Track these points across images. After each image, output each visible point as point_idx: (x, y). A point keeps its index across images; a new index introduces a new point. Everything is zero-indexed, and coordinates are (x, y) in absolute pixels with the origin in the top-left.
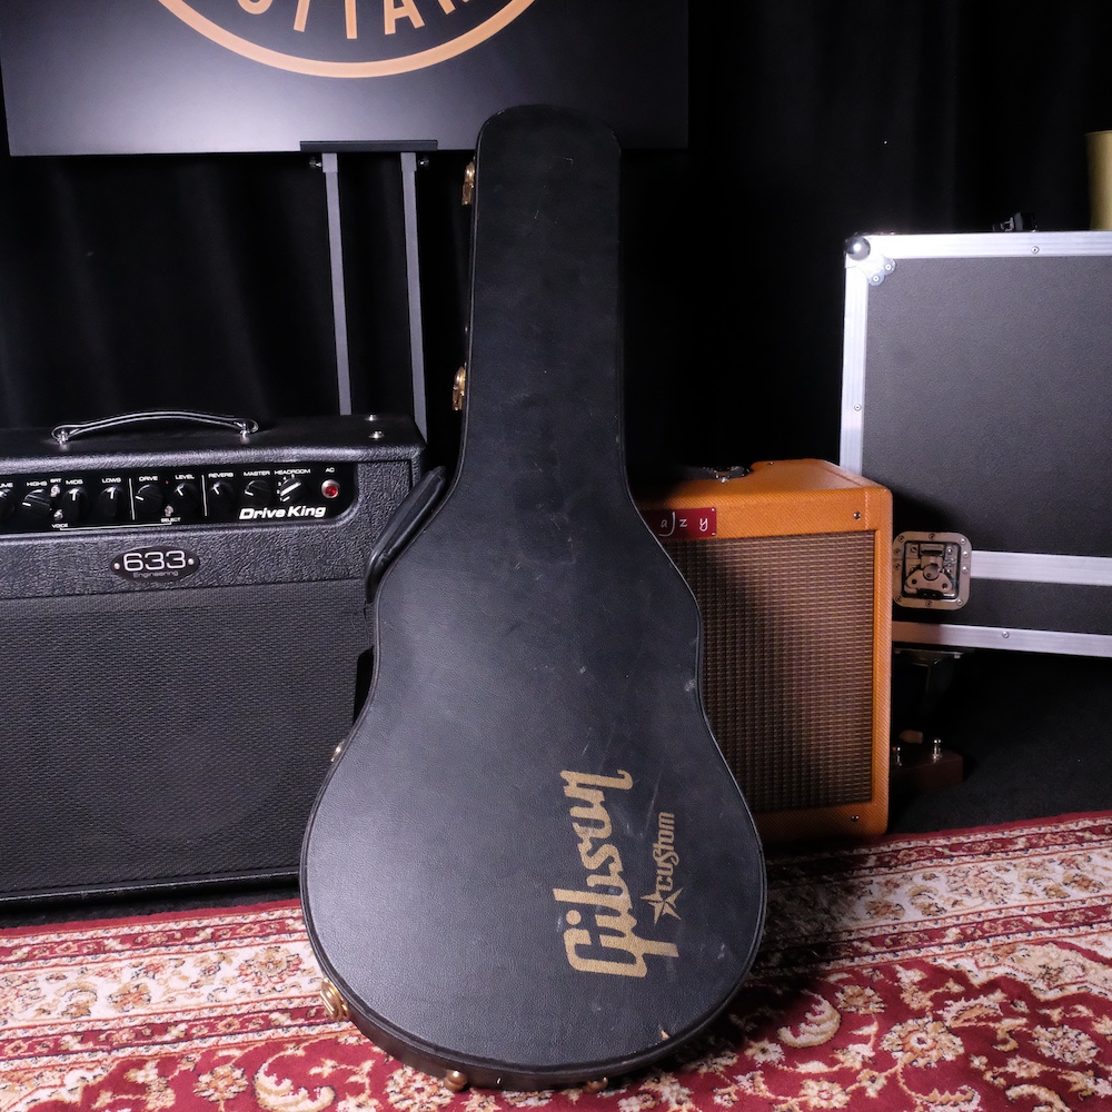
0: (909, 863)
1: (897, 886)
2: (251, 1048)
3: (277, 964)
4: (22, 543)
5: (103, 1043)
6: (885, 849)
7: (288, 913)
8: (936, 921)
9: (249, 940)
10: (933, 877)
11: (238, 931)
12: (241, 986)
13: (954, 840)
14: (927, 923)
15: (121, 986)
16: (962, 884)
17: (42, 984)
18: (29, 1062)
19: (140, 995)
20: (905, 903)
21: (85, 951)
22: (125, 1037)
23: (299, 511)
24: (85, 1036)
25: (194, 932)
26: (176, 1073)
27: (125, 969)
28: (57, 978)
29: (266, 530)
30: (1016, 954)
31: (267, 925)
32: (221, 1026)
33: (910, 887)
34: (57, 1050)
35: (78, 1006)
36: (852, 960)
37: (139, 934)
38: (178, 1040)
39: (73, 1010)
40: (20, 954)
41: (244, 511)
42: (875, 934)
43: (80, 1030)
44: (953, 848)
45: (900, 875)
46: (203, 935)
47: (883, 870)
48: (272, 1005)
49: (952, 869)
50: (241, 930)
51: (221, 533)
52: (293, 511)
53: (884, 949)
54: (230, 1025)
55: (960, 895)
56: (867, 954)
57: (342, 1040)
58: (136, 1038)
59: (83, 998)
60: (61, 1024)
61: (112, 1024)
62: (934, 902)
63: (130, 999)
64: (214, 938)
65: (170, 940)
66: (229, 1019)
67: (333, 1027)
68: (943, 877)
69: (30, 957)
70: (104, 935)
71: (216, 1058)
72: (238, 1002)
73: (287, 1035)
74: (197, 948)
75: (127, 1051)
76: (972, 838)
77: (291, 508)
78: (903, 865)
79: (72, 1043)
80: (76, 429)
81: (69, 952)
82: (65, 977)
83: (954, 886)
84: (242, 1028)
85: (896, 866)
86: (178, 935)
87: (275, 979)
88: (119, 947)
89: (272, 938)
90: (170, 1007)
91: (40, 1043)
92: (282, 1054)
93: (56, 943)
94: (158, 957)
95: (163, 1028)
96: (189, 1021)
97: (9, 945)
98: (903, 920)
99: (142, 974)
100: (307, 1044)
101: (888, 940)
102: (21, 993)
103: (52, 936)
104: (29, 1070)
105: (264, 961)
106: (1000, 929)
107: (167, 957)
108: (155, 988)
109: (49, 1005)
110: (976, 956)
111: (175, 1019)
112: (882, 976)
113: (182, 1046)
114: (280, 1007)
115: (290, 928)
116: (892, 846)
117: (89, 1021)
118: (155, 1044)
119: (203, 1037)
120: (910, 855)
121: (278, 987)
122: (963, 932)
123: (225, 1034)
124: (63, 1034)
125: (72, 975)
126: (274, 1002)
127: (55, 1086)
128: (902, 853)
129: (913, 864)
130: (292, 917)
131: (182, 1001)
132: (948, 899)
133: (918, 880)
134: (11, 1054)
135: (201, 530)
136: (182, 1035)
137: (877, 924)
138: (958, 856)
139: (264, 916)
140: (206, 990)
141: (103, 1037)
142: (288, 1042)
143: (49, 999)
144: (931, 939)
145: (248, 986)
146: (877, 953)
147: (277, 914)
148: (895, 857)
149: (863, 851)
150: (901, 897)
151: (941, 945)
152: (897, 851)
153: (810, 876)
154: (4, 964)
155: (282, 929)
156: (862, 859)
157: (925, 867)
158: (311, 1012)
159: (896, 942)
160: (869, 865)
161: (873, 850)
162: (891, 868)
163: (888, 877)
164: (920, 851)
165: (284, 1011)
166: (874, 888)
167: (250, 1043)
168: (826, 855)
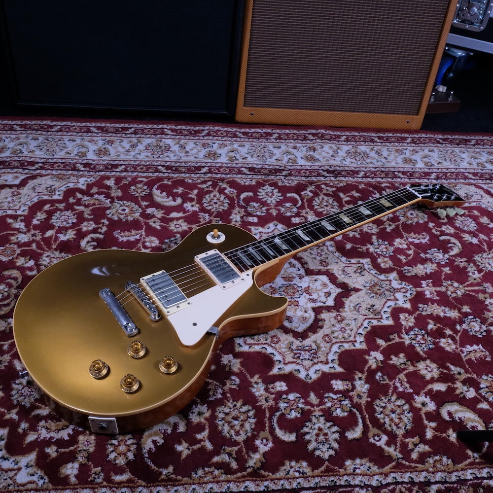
0: (424, 143)
1: (417, 152)
2: (150, 179)
3: (161, 147)
5: (92, 169)
6: (416, 136)
7: (165, 126)
8: (429, 169)
9: (149, 135)
10: (433, 151)
11: (145, 131)
12: (146, 154)
13: (446, 136)
14: (426, 169)
15: (98, 147)
16: (444, 156)
17: (67, 142)
18: (64, 172)
19: (106, 152)
20: (419, 160)
21: (83, 131)
22: (101, 168)
24: (86, 165)
25: (127, 129)
26: (122, 184)
27: (99, 141)
28: (73, 141)
30: (457, 187)
31: (156, 130)
32: (138, 168)
33: (422, 153)
34: (74, 169)
35: (82, 153)
36: (393, 179)
37: (104, 127)
38: (122, 171)
39: (80, 154)
40: (56, 128)
42: (404, 170)
43: (83, 162)
44: (444, 140)
45: (419, 148)
46: (130, 131)
47: (413, 145)
48: (159, 163)
49: (441, 149)
53: (406, 177)
54: (142, 169)
55: (442, 160)
56: (399, 177)
57: (186, 180)
58: (105, 168)
59: (83, 150)
60: (76, 159)
61: (96, 162)
62: (430, 161)
63: (102, 153)
64: (135, 133)
65: (117, 131)
66: (142, 166)
67: (183, 175)
68: (437, 152)
69: (60, 130)
70: (90, 125)
71: (137, 180)
72: (145, 160)
73: (164, 176)
74: (128, 136)
75: (103, 173)
76: (453, 137)
78: (421, 144)
81: (76, 131)
82: (75, 141)
83: (441, 156)
84: (147, 170)
85: (418, 144)
86: (120, 130)
88: (96, 131)
89: (159, 136)
90: (119, 158)
91: (68, 165)
92: (162, 183)
93: (71, 126)
94: (113, 137)
95: (116, 166)
96: (126, 165)
97: (52, 124)
98: (417, 166)
99: (106, 144)
100: (172, 180)
101: (408, 174)
102: (58, 145)
103: (69, 123)
104: (64, 175)
105: (155, 145)
106: (454, 177)
107: (116, 138)
108: (112, 151)
109: (70, 151)
111: (120, 163)
113: (124, 174)
114: (162, 164)
115: (166, 133)
116: (419, 135)
117: (86, 160)
118: (113, 171)
119: (132, 172)
120: (425, 140)
121: (161, 156)
122: (438, 175)
123: (140, 172)
124: (77, 163)
125: (78, 140)
127: (75, 182)
129: (426, 144)
130: (167, 129)
131: (122, 157)
132: (437, 161)
133: (426, 151)
134: (57, 168)
137: (405, 167)
138: (445, 144)
139: (155, 126)
140: (132, 153)
141: (92, 166)
142: (165, 178)
143: (70, 149)
144: (425, 176)
145: (149, 154)
146: (403, 178)
147: (161, 126)
148: (419, 140)
149: (406, 135)
150: (417, 157)
151: (428, 179)
152: (421, 138)
153: (382, 143)
154: (50, 131)
155: (163, 133)
156: (405, 139)
157: (430, 146)
158: (174, 168)
159: (411, 175)
160: (407, 141)
161: (411, 136)
162: (416, 144)
163: (414, 148)
164: (430, 139)
165: (163, 166)
166: (407, 152)
167: (150, 177)
168: (390, 135)
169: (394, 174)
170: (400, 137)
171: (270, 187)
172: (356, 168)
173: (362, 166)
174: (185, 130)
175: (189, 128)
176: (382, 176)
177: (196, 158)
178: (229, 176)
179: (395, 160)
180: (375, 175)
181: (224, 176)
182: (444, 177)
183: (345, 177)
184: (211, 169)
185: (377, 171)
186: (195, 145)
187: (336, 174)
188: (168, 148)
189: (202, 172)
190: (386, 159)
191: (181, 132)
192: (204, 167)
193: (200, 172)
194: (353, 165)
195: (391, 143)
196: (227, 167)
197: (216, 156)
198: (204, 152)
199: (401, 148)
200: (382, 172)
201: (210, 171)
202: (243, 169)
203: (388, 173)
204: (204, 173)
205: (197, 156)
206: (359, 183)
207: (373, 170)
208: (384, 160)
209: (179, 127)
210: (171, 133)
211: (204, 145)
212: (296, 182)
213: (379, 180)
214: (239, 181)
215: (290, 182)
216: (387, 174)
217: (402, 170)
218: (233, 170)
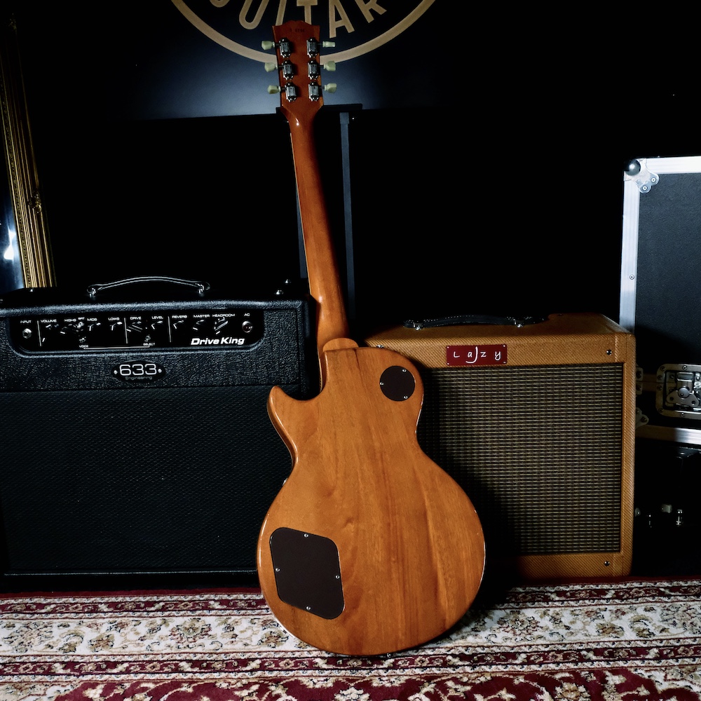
0: (637, 598)
1: (624, 613)
2: (161, 684)
3: (195, 630)
4: (61, 356)
5: (76, 670)
6: (623, 586)
7: (212, 597)
8: (645, 642)
9: (184, 612)
10: (652, 609)
11: (179, 606)
12: (169, 642)
13: (675, 583)
14: (638, 642)
15: (99, 634)
16: (672, 616)
17: (55, 629)
18: (30, 678)
19: (107, 642)
20: (626, 626)
21: (86, 610)
22: (90, 668)
23: (228, 341)
24: (69, 665)
25: (153, 604)
26: (111, 695)
27: (104, 624)
28: (65, 626)
29: (206, 352)
30: (696, 673)
31: (197, 604)
32: (148, 667)
33: (632, 615)
34: (49, 672)
35: (70, 645)
36: (577, 665)
37: (120, 602)
38: (121, 673)
39: (66, 647)
40: (49, 608)
41: (193, 340)
42: (598, 647)
43: (66, 660)
44: (673, 589)
45: (628, 606)
46: (157, 606)
47: (617, 601)
48: (183, 657)
49: (667, 605)
50: (181, 606)
51: (178, 353)
52: (224, 340)
53: (602, 658)
54: (154, 667)
55: (668, 625)
56: (589, 660)
57: (218, 684)
58: (96, 670)
59: (74, 640)
60: (56, 656)
61: (86, 659)
62: (648, 627)
63: (102, 643)
64: (163, 609)
65: (138, 607)
66: (155, 663)
67: (216, 675)
68: (659, 610)
69: (54, 611)
70: (100, 601)
71: (138, 687)
72: (164, 652)
73: (185, 678)
74: (151, 614)
75: (89, 677)
76: (689, 583)
77: (223, 338)
78: (632, 598)
79: (58, 668)
80: (101, 287)
81: (76, 611)
82: (69, 626)
83: (666, 617)
84: (161, 670)
85: (627, 599)
86: (143, 605)
87: (191, 640)
88: (106, 610)
89: (198, 612)
90: (127, 651)
91: (40, 666)
92: (178, 690)
93: (71, 603)
94: (126, 618)
95: (114, 665)
96: (131, 662)
97: (45, 603)
98: (622, 638)
99: (114, 628)
100: (196, 685)
101: (606, 652)
102: (41, 634)
103: (70, 599)
104: (28, 683)
105: (188, 627)
106: (691, 653)
107: (132, 619)
108: (118, 638)
109: (54, 643)
110: (667, 671)
111: (123, 660)
112: (595, 678)
113: (123, 677)
114: (188, 658)
115: (211, 607)
116: (628, 584)
117: (73, 656)
118: (107, 674)
119: (137, 673)
120: (640, 592)
122: (661, 653)
123: (149, 673)
124: (55, 662)
125: (73, 625)
126: (185, 655)
127: (40, 695)
128: (634, 590)
129: (640, 599)
130: (214, 600)
131: (132, 649)
132: (659, 627)
133: (640, 611)
134: (22, 671)
135: (167, 351)
136: (124, 670)
137: (602, 640)
138: (674, 596)
139: (198, 597)
140: (147, 642)
141: (77, 667)
142: (184, 682)
143: (54, 639)
144: (638, 655)
145: (173, 643)
146: (596, 661)
147: (206, 596)
148: (628, 593)
149: (606, 586)
150: (624, 622)
151: (643, 660)
152: (631, 589)
153: (563, 601)
154: (38, 614)
155: (207, 607)
156: (604, 592)
157: (648, 602)
158: (205, 664)
159: (611, 654)
160: (607, 596)
161: (614, 586)
162: (623, 600)
163: (619, 607)
164: (647, 591)
165: (188, 661)
166: (607, 614)
167: (161, 680)
168: (578, 587)
169: (580, 655)
170: (595, 590)
171: (356, 691)
172: (513, 648)
173: (523, 643)
174: (241, 600)
175: (249, 596)
176: (558, 660)
177: (246, 645)
178: (291, 673)
179: (584, 629)
180: (545, 659)
181: (283, 674)
182: (673, 654)
183: (491, 665)
184: (265, 662)
185: (549, 652)
186: (250, 624)
187: (475, 662)
188: (205, 632)
189: (248, 668)
190: (568, 628)
191: (235, 605)
192: (253, 660)
193: (244, 669)
194: (509, 643)
195: (578, 600)
196: (292, 659)
197: (280, 639)
198: (262, 633)
199: (595, 608)
200: (559, 652)
201: (262, 667)
202: (318, 660)
203: (569, 654)
204: (252, 671)
205: (248, 642)
206: (514, 675)
207: (543, 649)
208: (563, 631)
209: (234, 596)
210: (219, 607)
211: (265, 623)
212: (403, 679)
213: (552, 666)
214: (305, 681)
215: (392, 679)
216: (566, 657)
217: (594, 646)
218: (300, 662)
